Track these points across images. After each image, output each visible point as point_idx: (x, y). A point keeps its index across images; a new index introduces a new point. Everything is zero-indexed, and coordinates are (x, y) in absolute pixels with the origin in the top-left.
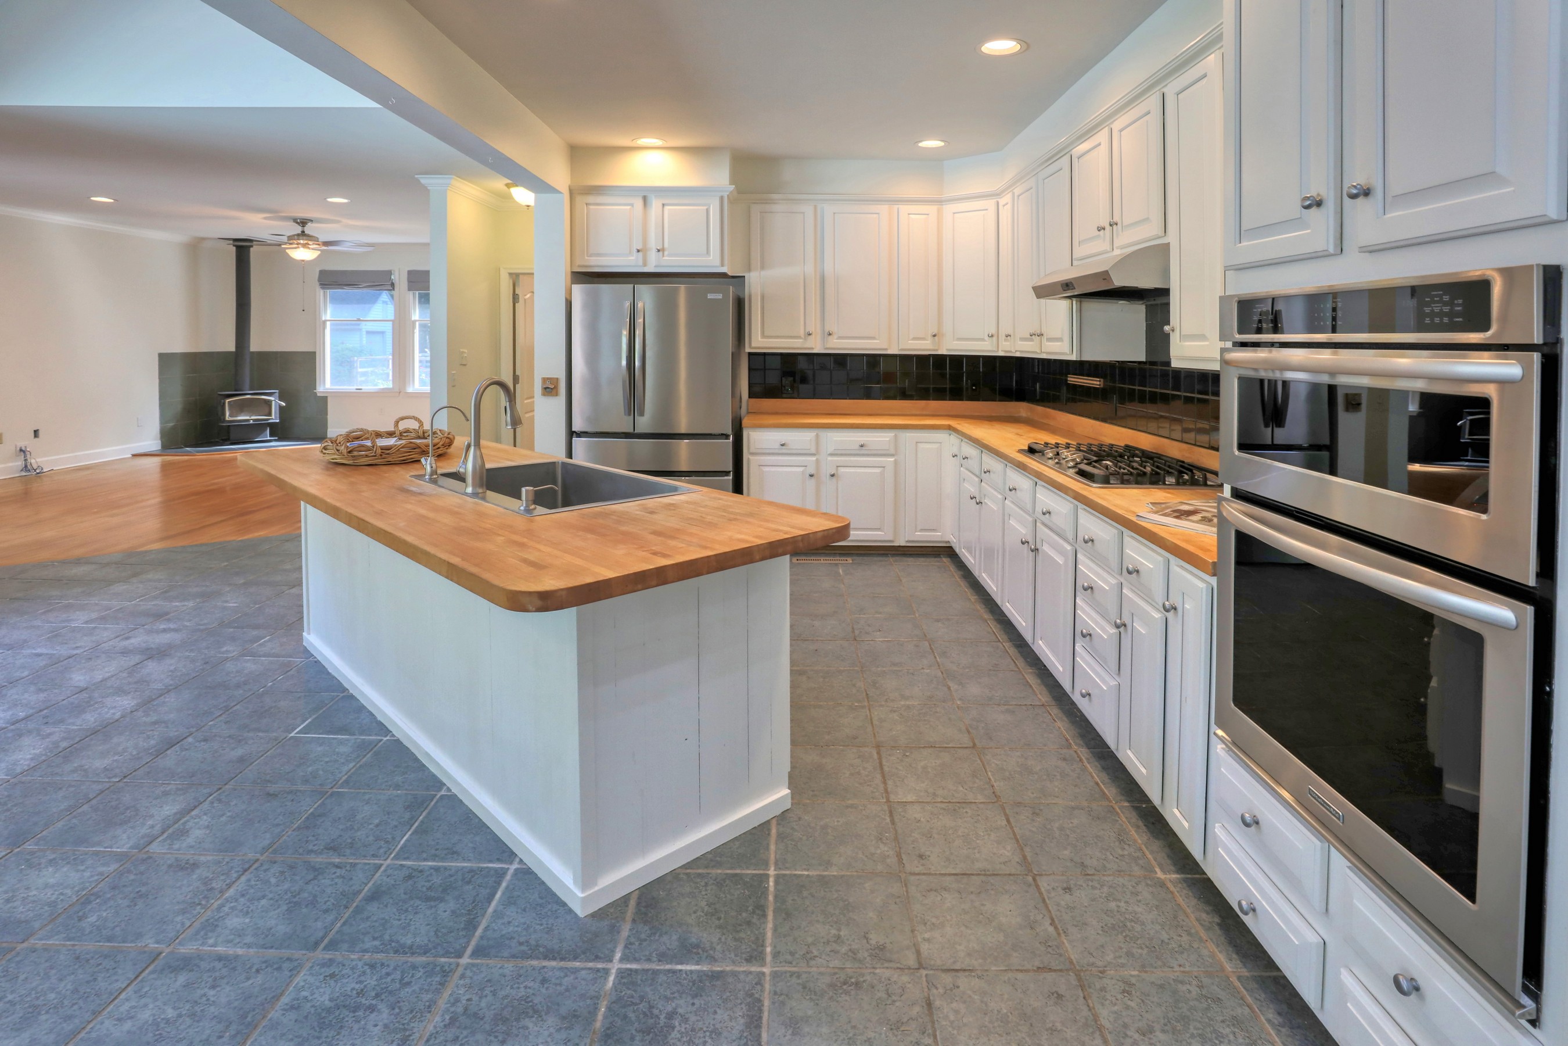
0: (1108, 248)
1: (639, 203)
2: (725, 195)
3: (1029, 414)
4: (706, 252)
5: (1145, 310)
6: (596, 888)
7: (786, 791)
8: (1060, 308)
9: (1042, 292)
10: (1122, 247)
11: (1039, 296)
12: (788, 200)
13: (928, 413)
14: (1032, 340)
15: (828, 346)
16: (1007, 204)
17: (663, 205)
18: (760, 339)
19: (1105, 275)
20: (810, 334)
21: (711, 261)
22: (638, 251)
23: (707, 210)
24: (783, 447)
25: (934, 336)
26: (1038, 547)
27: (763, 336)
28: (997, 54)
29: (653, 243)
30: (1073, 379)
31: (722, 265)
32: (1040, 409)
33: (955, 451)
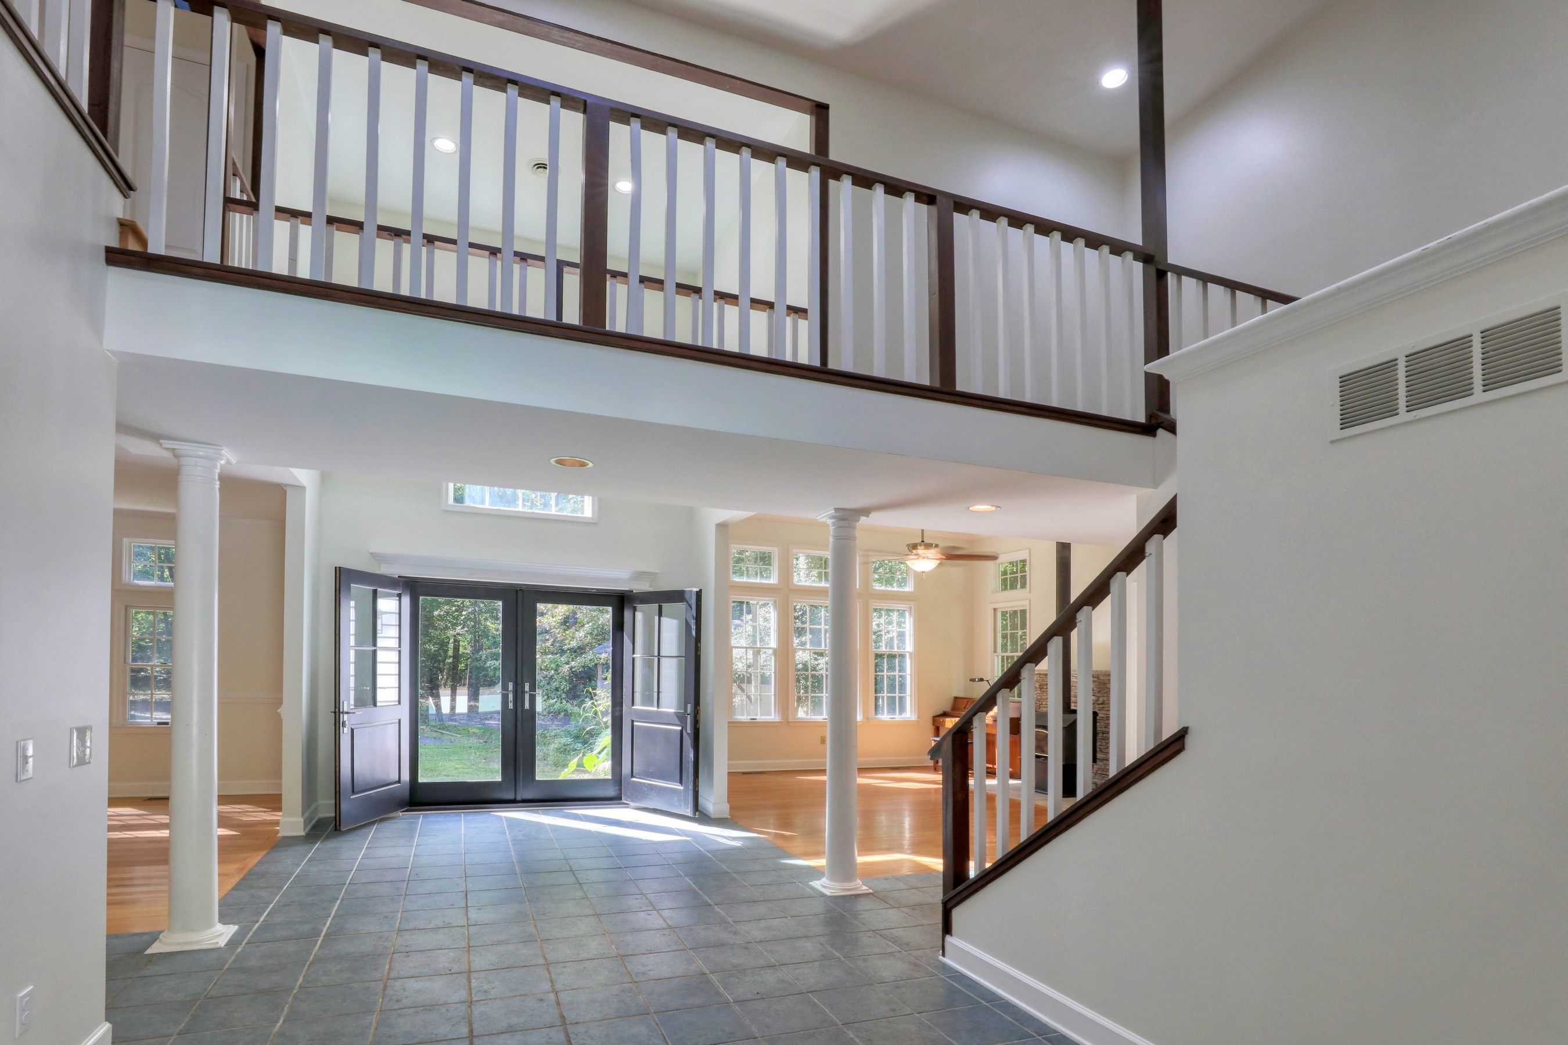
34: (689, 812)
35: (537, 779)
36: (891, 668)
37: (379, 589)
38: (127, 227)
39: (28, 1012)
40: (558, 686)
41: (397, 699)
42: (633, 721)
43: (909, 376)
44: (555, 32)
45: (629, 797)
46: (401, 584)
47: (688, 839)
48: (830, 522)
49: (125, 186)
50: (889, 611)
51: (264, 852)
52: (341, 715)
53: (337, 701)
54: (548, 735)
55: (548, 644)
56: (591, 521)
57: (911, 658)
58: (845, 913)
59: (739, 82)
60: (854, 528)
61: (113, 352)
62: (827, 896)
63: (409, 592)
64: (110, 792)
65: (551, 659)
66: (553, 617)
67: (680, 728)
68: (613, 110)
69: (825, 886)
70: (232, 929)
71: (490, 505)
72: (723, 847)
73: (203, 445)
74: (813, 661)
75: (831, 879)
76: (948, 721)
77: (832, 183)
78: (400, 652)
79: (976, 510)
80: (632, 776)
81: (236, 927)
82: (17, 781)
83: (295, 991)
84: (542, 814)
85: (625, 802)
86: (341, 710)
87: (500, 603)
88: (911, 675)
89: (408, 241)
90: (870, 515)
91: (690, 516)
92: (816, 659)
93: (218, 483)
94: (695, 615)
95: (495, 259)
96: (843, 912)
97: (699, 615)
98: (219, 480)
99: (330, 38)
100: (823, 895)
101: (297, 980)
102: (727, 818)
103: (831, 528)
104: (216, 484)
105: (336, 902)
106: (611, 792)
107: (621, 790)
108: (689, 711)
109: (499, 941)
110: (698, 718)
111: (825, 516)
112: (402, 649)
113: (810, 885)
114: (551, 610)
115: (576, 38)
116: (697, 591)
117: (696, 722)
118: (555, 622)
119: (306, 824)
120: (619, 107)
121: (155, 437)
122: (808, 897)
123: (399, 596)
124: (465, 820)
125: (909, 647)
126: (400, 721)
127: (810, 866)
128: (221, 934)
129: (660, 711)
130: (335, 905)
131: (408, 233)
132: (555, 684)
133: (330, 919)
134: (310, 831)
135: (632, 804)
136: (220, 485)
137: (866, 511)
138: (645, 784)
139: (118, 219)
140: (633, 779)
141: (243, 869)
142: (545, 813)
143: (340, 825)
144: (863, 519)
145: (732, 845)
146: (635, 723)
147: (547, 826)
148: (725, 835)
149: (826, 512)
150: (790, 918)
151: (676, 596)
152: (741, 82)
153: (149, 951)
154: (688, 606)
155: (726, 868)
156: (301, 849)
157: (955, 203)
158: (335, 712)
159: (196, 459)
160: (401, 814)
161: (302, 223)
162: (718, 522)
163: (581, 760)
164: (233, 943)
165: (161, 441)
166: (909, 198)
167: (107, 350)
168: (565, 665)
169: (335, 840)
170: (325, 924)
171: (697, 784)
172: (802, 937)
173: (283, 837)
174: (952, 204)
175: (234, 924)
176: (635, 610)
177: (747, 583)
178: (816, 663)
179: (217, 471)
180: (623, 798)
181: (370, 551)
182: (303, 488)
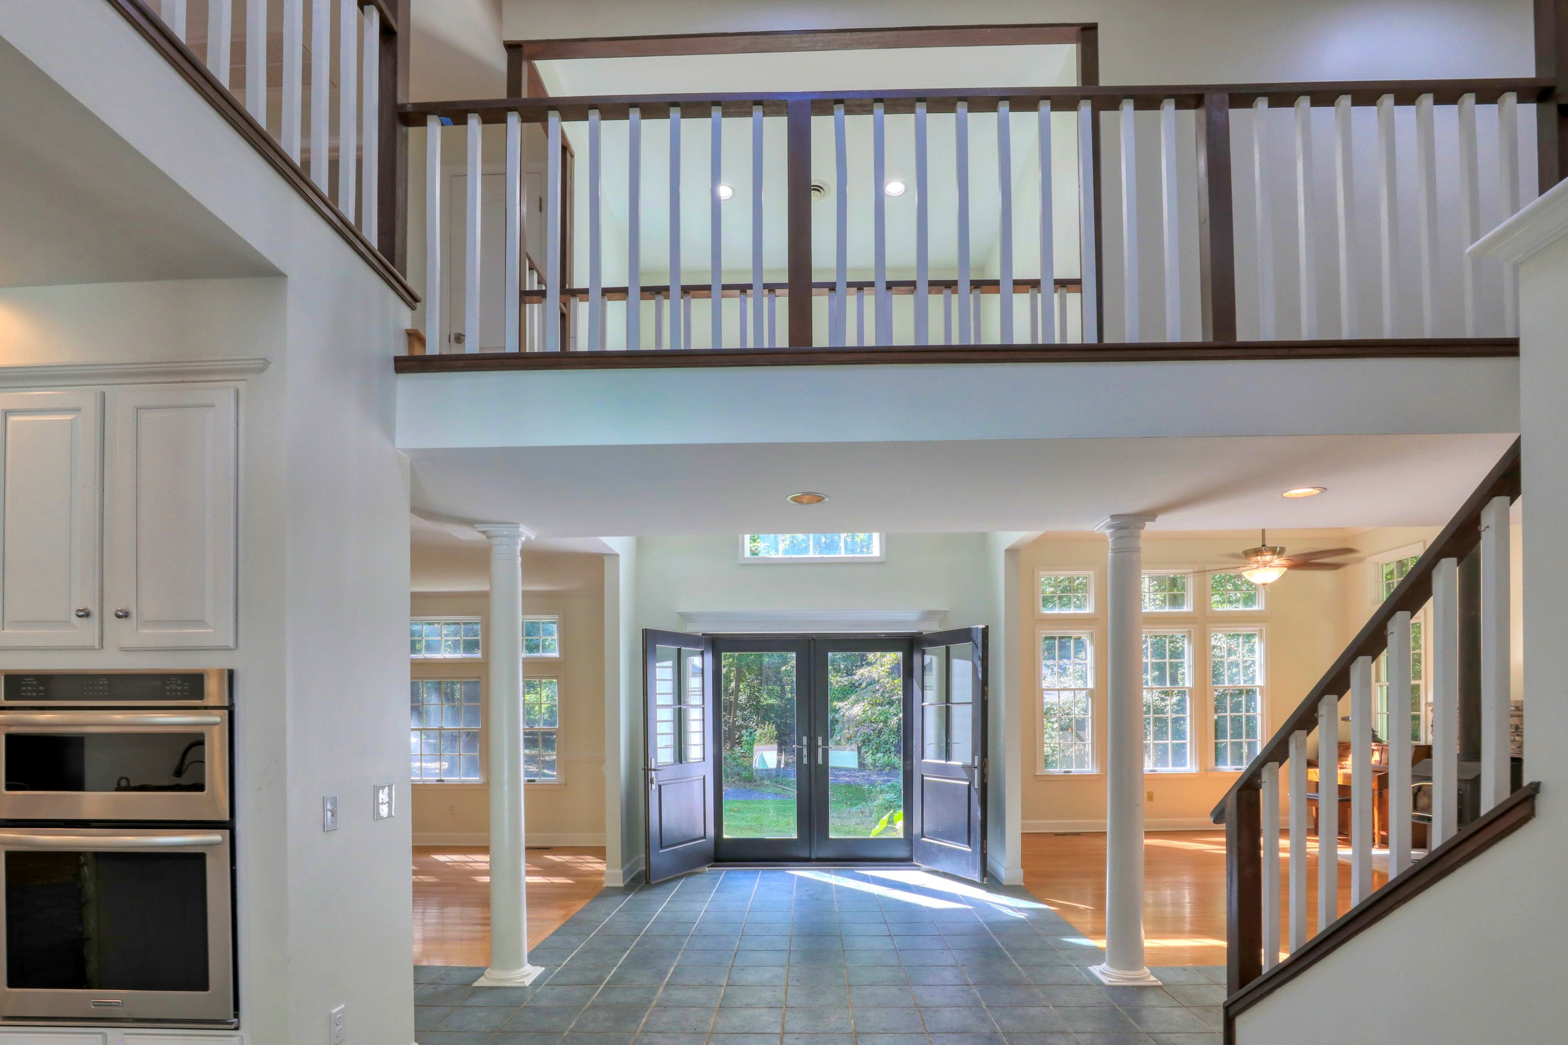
34: (976, 877)
35: (831, 836)
36: (1236, 707)
37: (682, 648)
38: (415, 337)
39: (340, 1027)
40: (887, 739)
41: (702, 756)
42: (923, 776)
43: (1173, 334)
44: (795, 39)
45: (919, 858)
46: (703, 642)
47: (970, 907)
48: (1108, 532)
49: (411, 299)
50: (1249, 637)
51: (588, 901)
52: (649, 772)
53: (646, 759)
54: (873, 790)
55: (878, 695)
56: (879, 561)
57: (1262, 694)
58: (1119, 1009)
59: (989, 30)
60: (1138, 537)
61: (403, 450)
62: (1104, 985)
63: (711, 649)
64: (413, 841)
65: (881, 711)
66: (882, 667)
67: (968, 783)
68: (814, 103)
69: (1104, 972)
70: (540, 970)
71: (783, 554)
72: (1003, 919)
73: (506, 525)
74: (1158, 703)
75: (1112, 965)
76: (1311, 773)
77: (1103, 114)
78: (703, 708)
79: (1293, 496)
80: (923, 836)
81: (543, 969)
82: (324, 830)
83: (566, 1034)
84: (834, 874)
85: (916, 864)
86: (649, 768)
87: (794, 655)
88: (1262, 715)
89: (667, 297)
90: (1157, 519)
91: (982, 541)
92: (1163, 700)
93: (520, 558)
94: (981, 656)
95: (745, 296)
96: (1117, 1006)
97: (985, 655)
98: (521, 555)
99: (557, 112)
100: (1100, 984)
101: (570, 1023)
102: (1020, 886)
103: (1110, 540)
104: (518, 560)
105: (626, 952)
106: (903, 853)
107: (912, 850)
108: (976, 765)
109: (748, 1004)
110: (985, 772)
111: (1100, 527)
112: (706, 706)
113: (1089, 971)
114: (880, 660)
115: (815, 39)
116: (982, 628)
117: (983, 776)
118: (883, 671)
119: (625, 875)
120: (820, 97)
121: (470, 522)
122: (1081, 985)
123: (702, 654)
124: (761, 877)
125: (1259, 681)
126: (704, 777)
127: (1096, 947)
128: (529, 974)
129: (948, 764)
130: (623, 955)
131: (666, 289)
132: (884, 737)
133: (616, 968)
134: (629, 883)
135: (923, 867)
136: (522, 560)
137: (1151, 515)
138: (934, 844)
139: (406, 330)
140: (924, 839)
141: (567, 915)
142: (837, 873)
143: (649, 878)
144: (1149, 527)
145: (1016, 917)
146: (925, 778)
147: (834, 888)
148: (1012, 905)
149: (1103, 522)
150: (1051, 1008)
151: (963, 635)
152: (992, 29)
153: (476, 984)
154: (974, 646)
155: (999, 943)
156: (618, 898)
157: (1231, 96)
158: (644, 769)
159: (501, 539)
160: (707, 869)
161: (581, 301)
162: (1005, 548)
163: (891, 816)
164: (536, 984)
165: (475, 525)
166: (1169, 107)
167: (399, 449)
168: (894, 716)
169: (645, 892)
170: (610, 972)
171: (985, 846)
172: (1058, 1032)
173: (607, 887)
174: (1227, 98)
175: (542, 966)
176: (923, 653)
177: (1060, 614)
178: (1163, 704)
179: (519, 548)
180: (914, 860)
181: (678, 611)
182: (617, 556)
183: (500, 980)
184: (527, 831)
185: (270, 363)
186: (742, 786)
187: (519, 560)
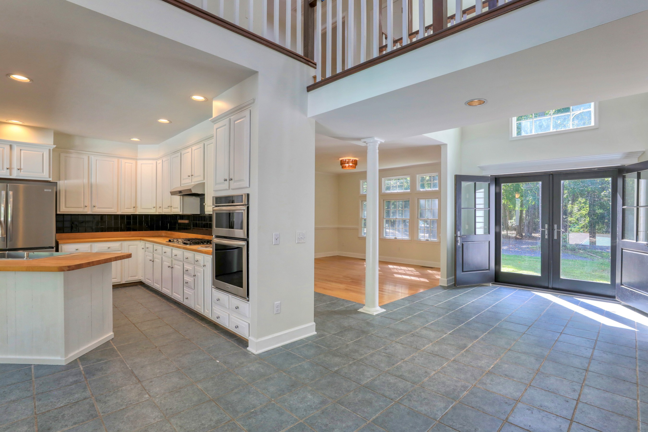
0: (191, 182)
1: (7, 148)
2: (51, 149)
3: (165, 234)
4: (42, 172)
5: (199, 199)
6: (68, 357)
7: (112, 333)
8: (177, 198)
9: (173, 193)
10: (194, 182)
11: (172, 195)
12: (77, 153)
13: (130, 236)
14: (168, 208)
15: (94, 211)
16: (160, 163)
17: (21, 150)
18: (64, 208)
19: (190, 190)
20: (86, 207)
21: (45, 176)
22: (7, 169)
23: (43, 154)
24: (77, 251)
25: (134, 207)
26: (173, 266)
27: (66, 207)
28: (162, 122)
29: (15, 165)
30: (180, 221)
31: (50, 177)
32: (169, 232)
33: (143, 247)
35: (562, 277)
37: (477, 183)
39: (279, 308)
42: (622, 249)
45: (620, 297)
46: (490, 179)
47: (636, 330)
51: (427, 289)
52: (457, 237)
53: (456, 232)
56: (593, 127)
63: (494, 183)
70: (383, 311)
71: (535, 132)
73: (372, 138)
80: (622, 284)
81: (385, 310)
83: (369, 334)
85: (617, 300)
86: (457, 235)
87: (540, 183)
98: (379, 149)
106: (609, 293)
107: (615, 292)
112: (491, 209)
119: (449, 282)
121: (359, 139)
123: (489, 185)
124: (515, 292)
126: (489, 241)
129: (638, 243)
135: (623, 303)
138: (628, 290)
139: (313, 76)
140: (622, 286)
141: (413, 293)
143: (456, 284)
146: (623, 251)
147: (552, 304)
153: (358, 310)
158: (455, 236)
159: (371, 143)
160: (491, 285)
165: (361, 140)
167: (310, 117)
169: (454, 290)
173: (440, 285)
176: (624, 177)
180: (616, 297)
181: (478, 166)
182: (446, 145)
183: (367, 311)
184: (379, 255)
185: (255, 100)
186: (566, 252)
187: (377, 151)
